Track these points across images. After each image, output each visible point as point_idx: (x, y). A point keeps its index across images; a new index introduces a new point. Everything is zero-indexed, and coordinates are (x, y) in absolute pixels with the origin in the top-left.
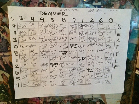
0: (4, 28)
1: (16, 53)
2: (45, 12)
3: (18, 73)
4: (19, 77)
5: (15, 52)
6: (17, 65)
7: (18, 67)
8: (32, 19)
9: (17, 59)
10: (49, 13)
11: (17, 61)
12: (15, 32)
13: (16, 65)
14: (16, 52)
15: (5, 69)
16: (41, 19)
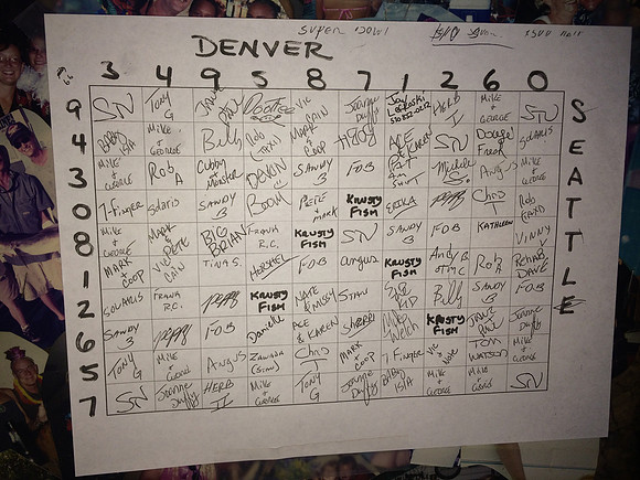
0: (27, 121)
1: (80, 244)
2: (222, 42)
3: (93, 342)
4: (96, 365)
5: (76, 236)
6: (87, 303)
7: (92, 315)
8: (164, 73)
9: (86, 273)
10: (245, 45)
11: (86, 284)
12: (78, 140)
13: (79, 304)
14: (82, 238)
15: (24, 327)
16: (207, 73)
